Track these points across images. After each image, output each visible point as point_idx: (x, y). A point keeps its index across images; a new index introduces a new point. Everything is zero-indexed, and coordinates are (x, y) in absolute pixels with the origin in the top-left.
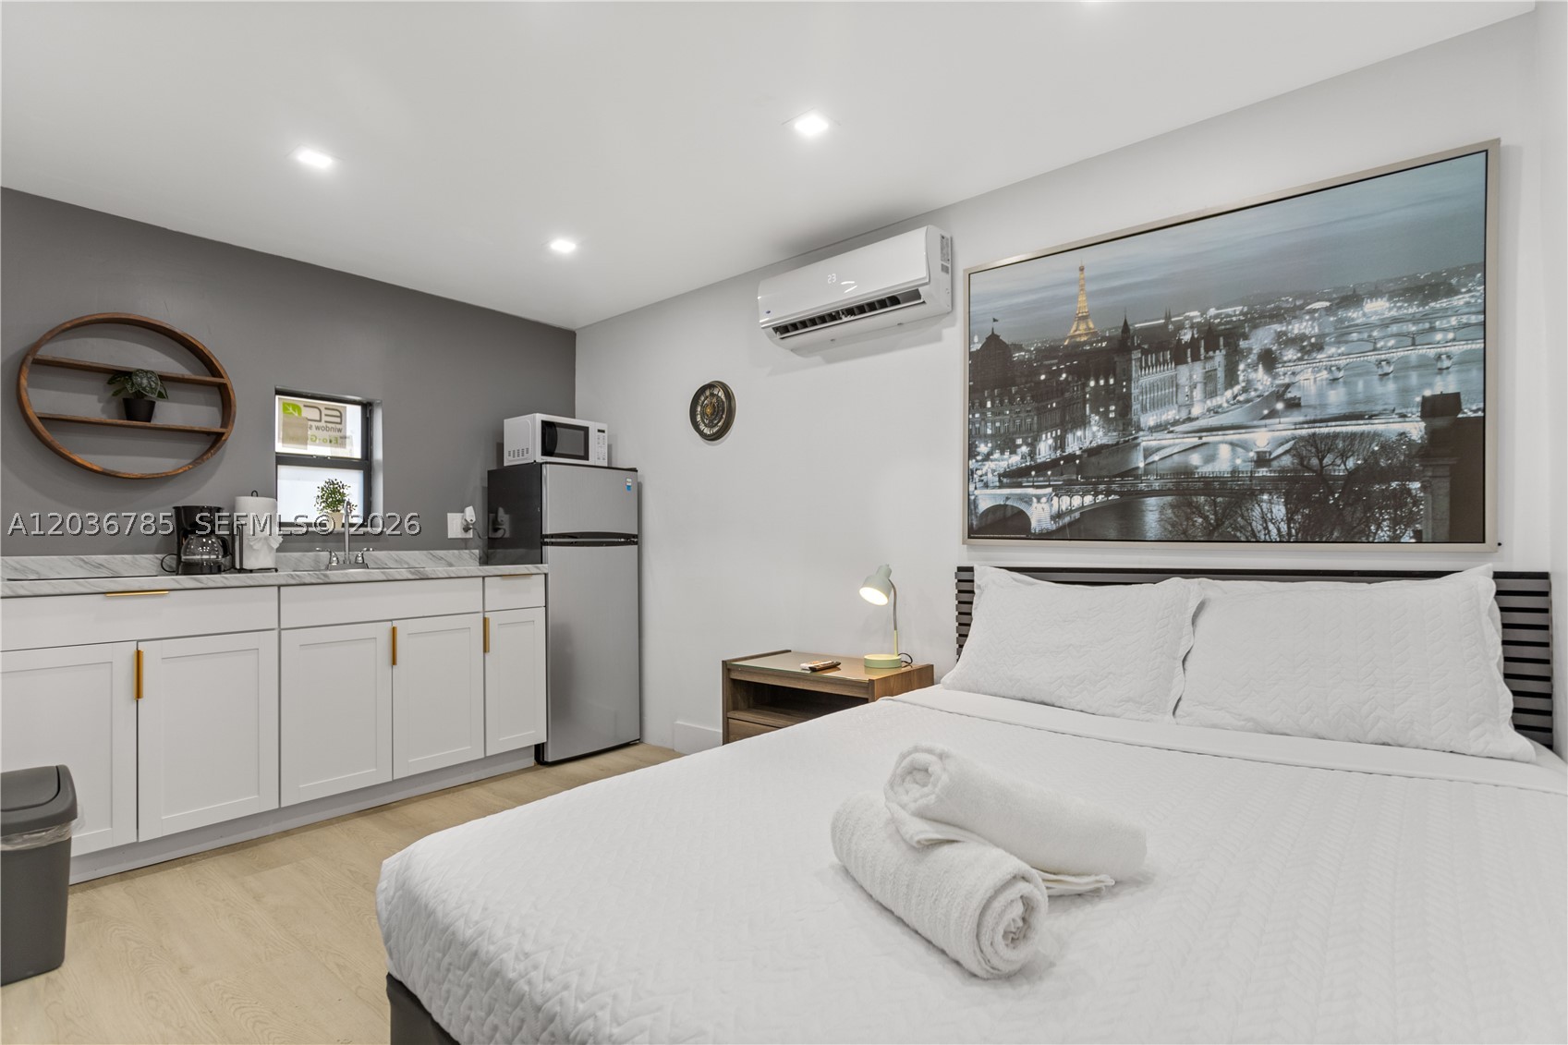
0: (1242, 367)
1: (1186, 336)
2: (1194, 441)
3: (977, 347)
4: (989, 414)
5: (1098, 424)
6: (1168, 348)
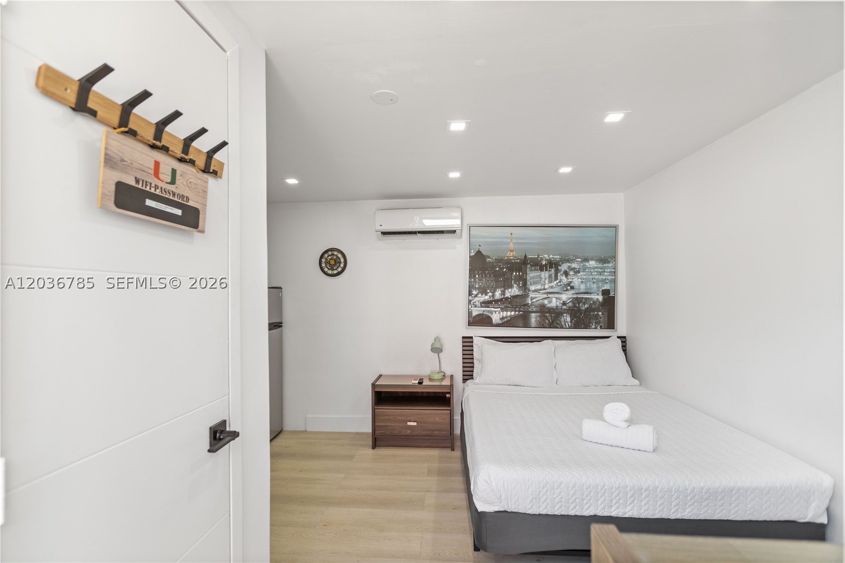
0: (559, 275)
1: (544, 263)
2: (546, 296)
3: (473, 254)
4: (477, 280)
5: (516, 288)
6: (538, 265)
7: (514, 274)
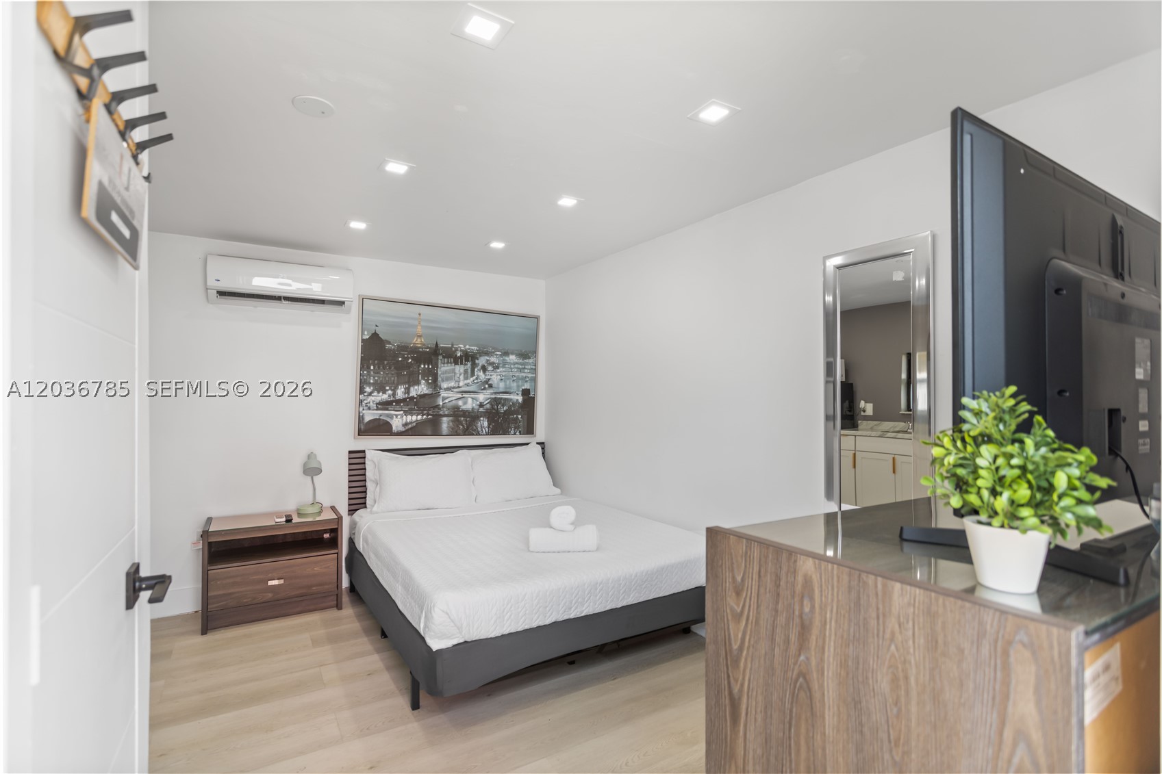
0: (476, 370)
1: (459, 354)
2: (460, 396)
3: (366, 337)
4: (372, 373)
5: (424, 384)
6: (451, 356)
7: (422, 366)
